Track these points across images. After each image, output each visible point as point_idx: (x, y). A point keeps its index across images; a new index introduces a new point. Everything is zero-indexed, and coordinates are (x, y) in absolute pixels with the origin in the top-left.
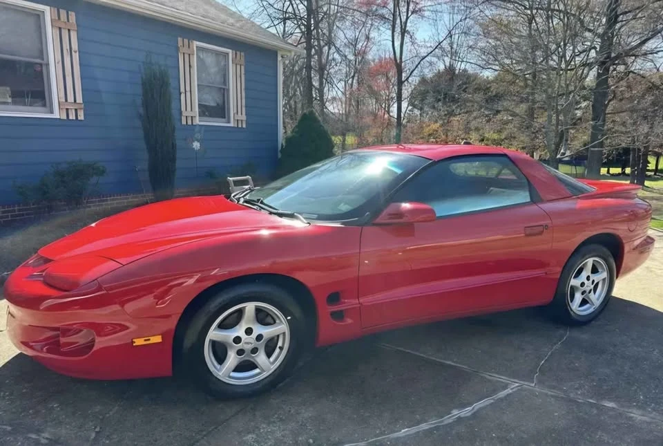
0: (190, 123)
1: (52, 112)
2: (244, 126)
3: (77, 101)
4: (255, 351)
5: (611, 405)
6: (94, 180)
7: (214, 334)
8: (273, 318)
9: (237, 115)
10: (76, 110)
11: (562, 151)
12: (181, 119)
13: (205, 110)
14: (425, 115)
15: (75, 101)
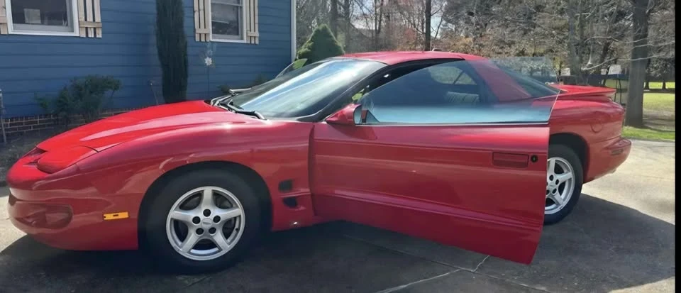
0: (203, 40)
1: (72, 31)
2: (257, 42)
3: (96, 21)
4: (213, 230)
5: (543, 288)
6: (108, 93)
7: (175, 213)
8: (230, 203)
9: (250, 32)
10: (95, 29)
11: (589, 63)
12: (195, 37)
13: (219, 28)
14: (460, 30)
15: (94, 20)
